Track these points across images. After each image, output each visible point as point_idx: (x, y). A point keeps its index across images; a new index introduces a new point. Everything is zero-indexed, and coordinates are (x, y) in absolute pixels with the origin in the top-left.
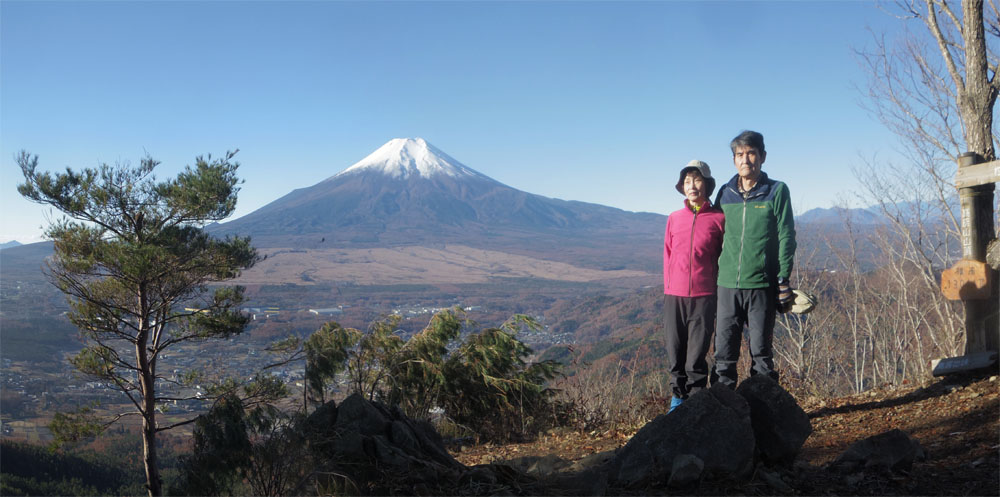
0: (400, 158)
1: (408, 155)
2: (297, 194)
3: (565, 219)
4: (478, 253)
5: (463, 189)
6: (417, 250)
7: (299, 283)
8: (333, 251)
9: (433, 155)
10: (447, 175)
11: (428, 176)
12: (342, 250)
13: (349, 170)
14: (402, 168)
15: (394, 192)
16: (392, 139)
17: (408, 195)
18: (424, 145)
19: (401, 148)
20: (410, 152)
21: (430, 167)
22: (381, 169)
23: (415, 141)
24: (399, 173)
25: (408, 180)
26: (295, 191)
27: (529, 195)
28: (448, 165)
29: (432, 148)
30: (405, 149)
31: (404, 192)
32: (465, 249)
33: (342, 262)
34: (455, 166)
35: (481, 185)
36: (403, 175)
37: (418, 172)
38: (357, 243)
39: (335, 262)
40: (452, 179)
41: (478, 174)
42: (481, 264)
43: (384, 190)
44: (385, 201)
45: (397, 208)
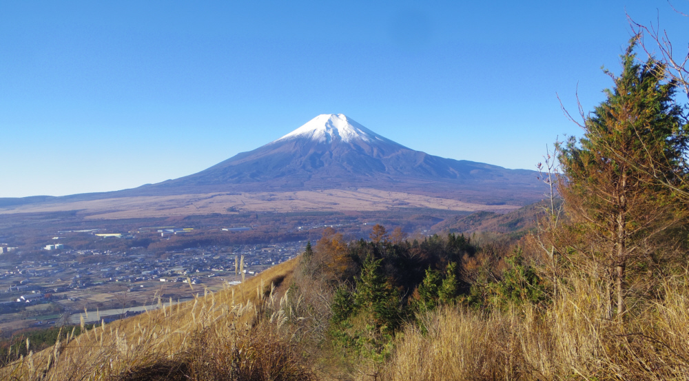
0: (325, 128)
1: (332, 126)
2: (242, 155)
3: (456, 172)
4: (383, 194)
5: (375, 151)
6: (333, 191)
8: (265, 194)
9: (351, 126)
10: (362, 140)
11: (347, 141)
12: (271, 193)
13: (284, 137)
14: (327, 135)
15: (320, 152)
16: (319, 115)
17: (331, 154)
18: (345, 118)
19: (326, 121)
20: (333, 124)
21: (349, 135)
22: (310, 135)
23: (338, 116)
24: (324, 139)
25: (331, 145)
26: (239, 154)
27: (427, 155)
28: (363, 133)
29: (350, 121)
30: (330, 122)
31: (327, 153)
32: (373, 191)
33: (270, 200)
34: (368, 134)
35: (389, 147)
36: (327, 141)
37: (340, 138)
38: (285, 188)
39: (263, 200)
40: (366, 142)
42: (385, 200)
43: (311, 151)
44: (313, 159)
45: (322, 164)
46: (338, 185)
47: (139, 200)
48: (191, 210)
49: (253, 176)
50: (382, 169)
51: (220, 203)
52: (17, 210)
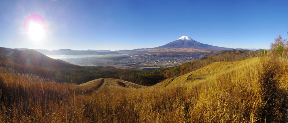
2: (170, 43)
3: (205, 46)
4: (194, 49)
6: (186, 49)
8: (174, 49)
13: (177, 40)
14: (184, 39)
16: (183, 36)
21: (188, 39)
22: (182, 39)
27: (201, 43)
28: (190, 39)
29: (188, 37)
30: (185, 37)
31: (184, 42)
32: (192, 49)
35: (195, 41)
37: (186, 40)
38: (178, 48)
40: (191, 41)
44: (182, 43)
45: (184, 44)
46: (186, 48)
47: (155, 49)
48: (162, 51)
49: (172, 46)
50: (194, 45)
51: (167, 50)
52: (140, 50)
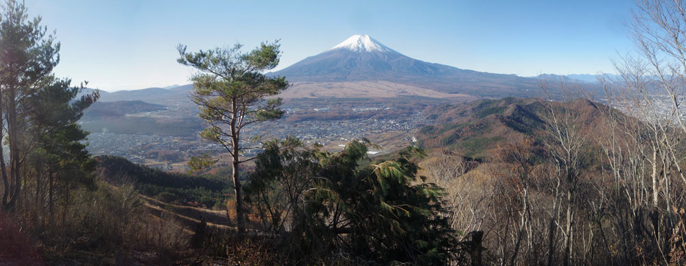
0: (357, 43)
1: (361, 42)
2: (309, 59)
3: (432, 71)
4: (392, 84)
5: (386, 57)
6: (365, 83)
7: (309, 97)
8: (326, 83)
9: (372, 42)
10: (378, 51)
11: (370, 51)
12: (330, 83)
13: (333, 48)
14: (358, 48)
15: (354, 58)
16: (353, 35)
17: (361, 59)
18: (368, 38)
19: (358, 39)
21: (371, 47)
22: (348, 47)
23: (364, 36)
25: (360, 53)
26: (308, 58)
27: (416, 60)
28: (379, 46)
29: (372, 39)
30: (360, 40)
31: (359, 58)
32: (387, 83)
33: (330, 88)
34: (382, 47)
35: (394, 55)
36: (358, 51)
37: (365, 49)
38: (337, 80)
40: (381, 52)
41: (393, 51)
42: (393, 90)
43: (350, 57)
44: (350, 61)
45: (356, 65)
46: (365, 79)
49: (317, 73)
50: (390, 69)
51: (304, 89)
